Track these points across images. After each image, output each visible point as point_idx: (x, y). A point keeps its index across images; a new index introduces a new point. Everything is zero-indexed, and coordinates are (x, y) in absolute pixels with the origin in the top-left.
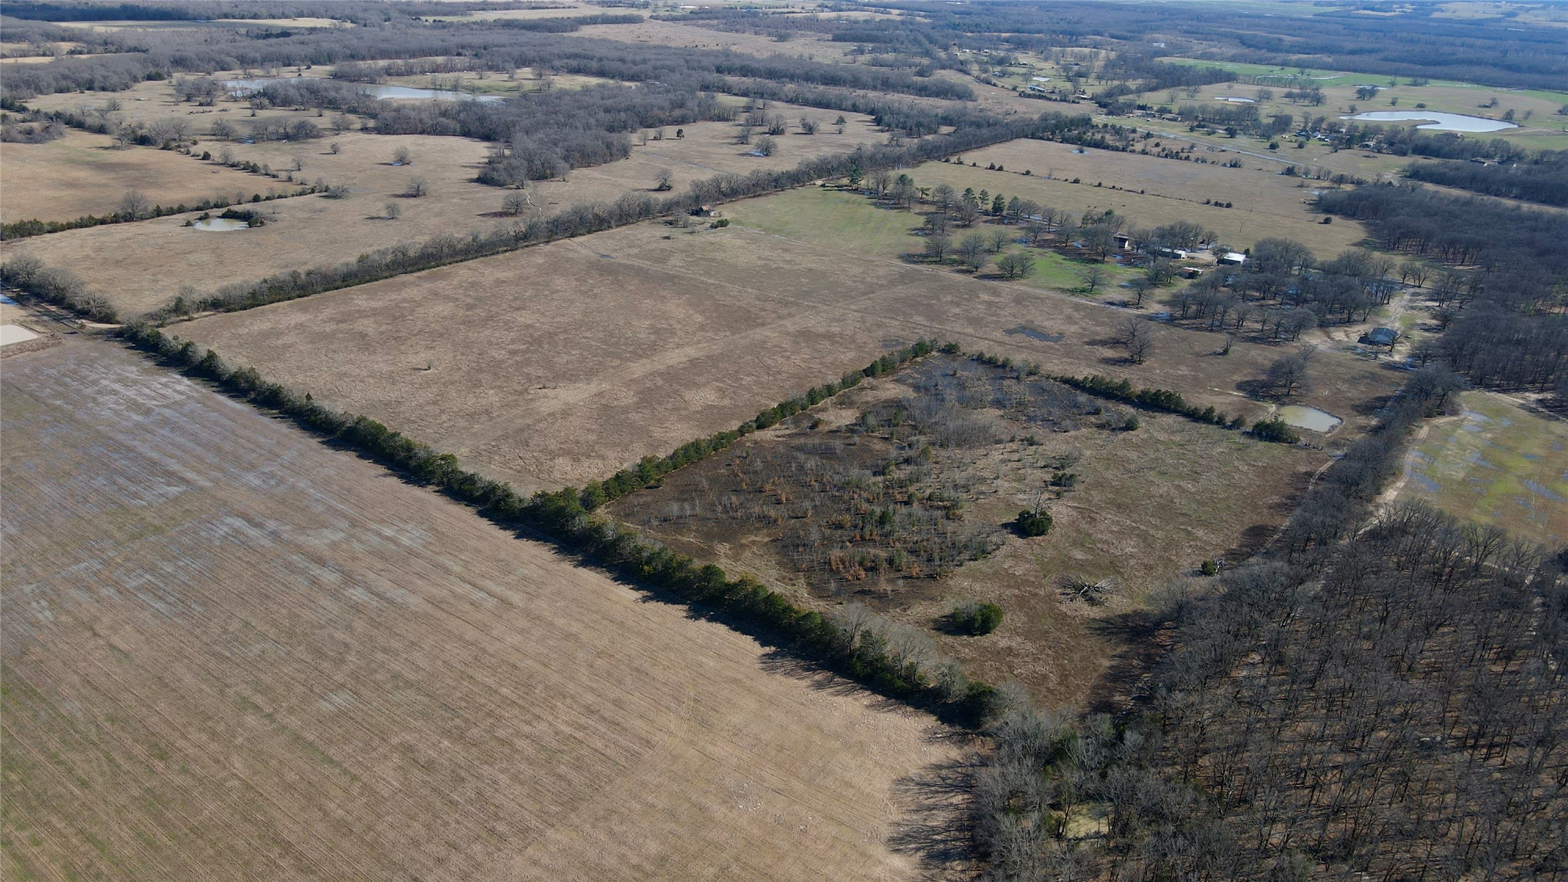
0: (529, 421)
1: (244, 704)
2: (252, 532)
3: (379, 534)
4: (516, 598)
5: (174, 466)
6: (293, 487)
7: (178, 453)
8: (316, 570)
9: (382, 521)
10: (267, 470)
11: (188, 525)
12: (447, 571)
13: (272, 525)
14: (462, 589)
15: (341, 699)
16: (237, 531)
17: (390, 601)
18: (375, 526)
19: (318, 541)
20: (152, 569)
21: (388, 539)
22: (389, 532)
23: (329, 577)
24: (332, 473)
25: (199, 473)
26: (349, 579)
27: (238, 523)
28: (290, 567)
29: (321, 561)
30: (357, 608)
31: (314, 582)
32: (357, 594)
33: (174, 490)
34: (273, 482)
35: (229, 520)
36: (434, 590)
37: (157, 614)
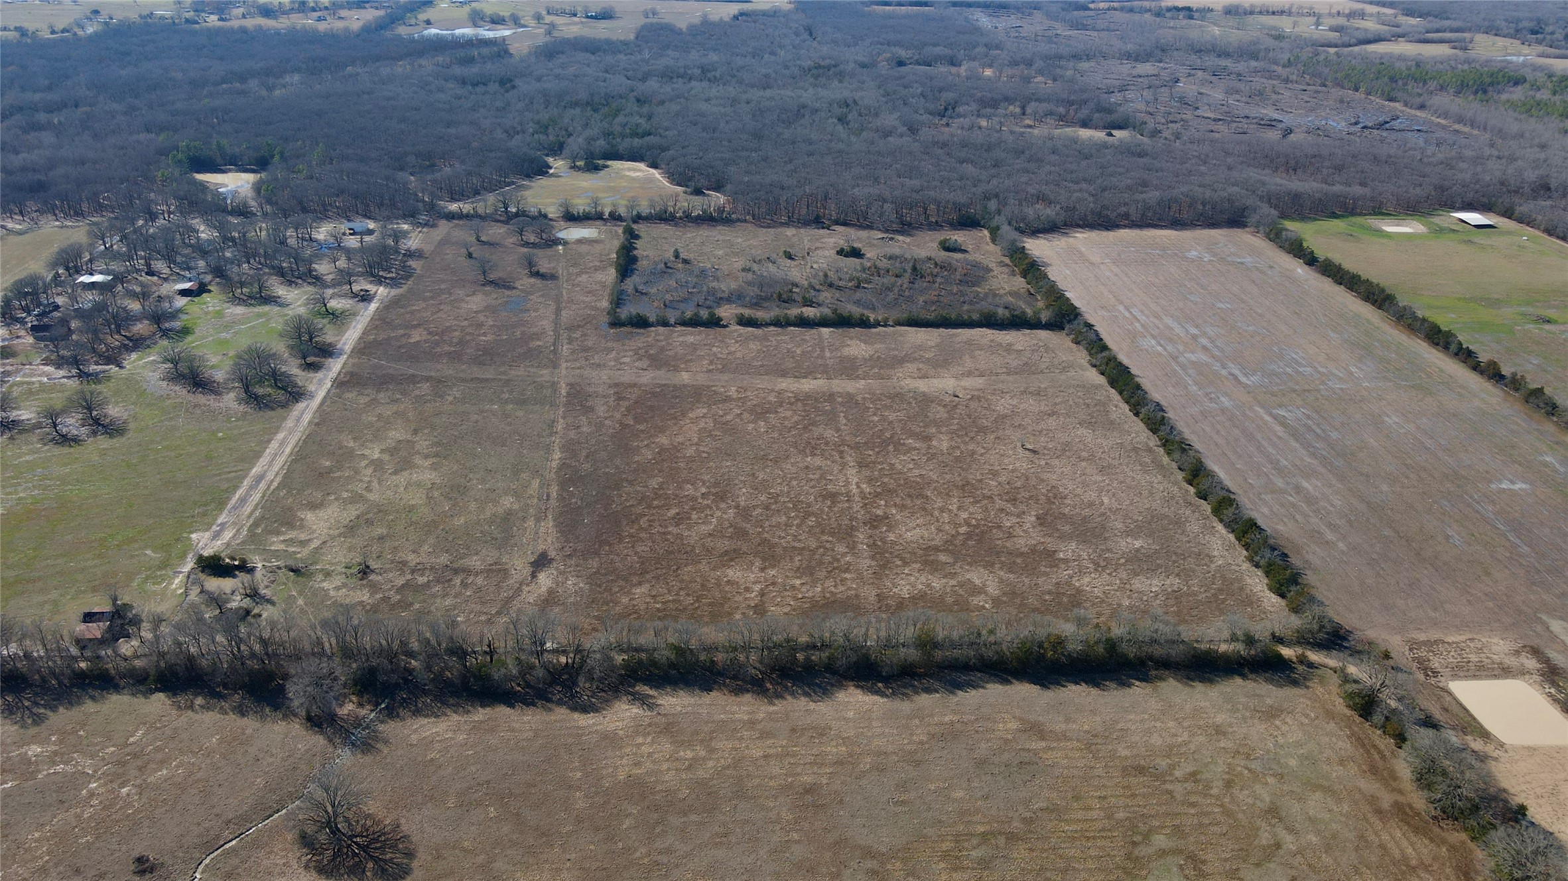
0: (1003, 377)
1: (1261, 315)
2: (1237, 372)
3: (1165, 349)
4: (1121, 308)
5: (1278, 429)
6: (1200, 389)
7: (1275, 439)
8: (1209, 345)
9: (1160, 354)
10: (1213, 405)
11: (1275, 388)
12: (1143, 326)
13: (1224, 372)
14: (1143, 319)
15: (1221, 305)
16: (1245, 375)
17: (1179, 324)
18: (1165, 353)
19: (1204, 357)
20: (1298, 372)
21: (1161, 346)
22: (1159, 348)
23: (1204, 341)
24: (1170, 388)
25: (1262, 419)
26: (1194, 337)
27: (1244, 379)
28: (1222, 350)
29: (1204, 348)
30: (1197, 327)
31: (1212, 342)
32: (1194, 331)
33: (1282, 412)
34: (1213, 396)
35: (1248, 382)
36: (1155, 321)
37: (1297, 353)
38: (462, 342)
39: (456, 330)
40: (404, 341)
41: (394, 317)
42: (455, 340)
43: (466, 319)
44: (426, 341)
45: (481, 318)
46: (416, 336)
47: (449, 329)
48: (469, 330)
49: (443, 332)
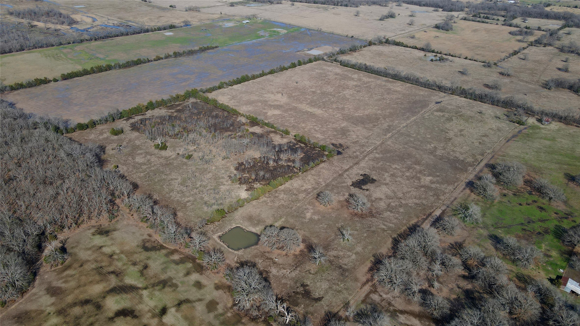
38: (409, 168)
39: (406, 176)
40: (435, 179)
41: (431, 198)
42: (411, 170)
43: (396, 182)
44: (425, 175)
45: (388, 180)
46: (426, 180)
47: (408, 178)
48: (400, 174)
49: (413, 178)
